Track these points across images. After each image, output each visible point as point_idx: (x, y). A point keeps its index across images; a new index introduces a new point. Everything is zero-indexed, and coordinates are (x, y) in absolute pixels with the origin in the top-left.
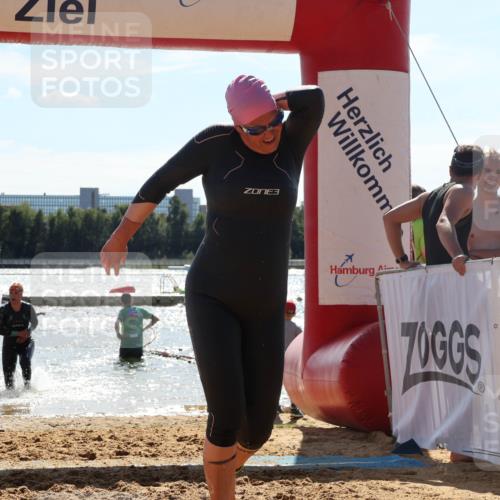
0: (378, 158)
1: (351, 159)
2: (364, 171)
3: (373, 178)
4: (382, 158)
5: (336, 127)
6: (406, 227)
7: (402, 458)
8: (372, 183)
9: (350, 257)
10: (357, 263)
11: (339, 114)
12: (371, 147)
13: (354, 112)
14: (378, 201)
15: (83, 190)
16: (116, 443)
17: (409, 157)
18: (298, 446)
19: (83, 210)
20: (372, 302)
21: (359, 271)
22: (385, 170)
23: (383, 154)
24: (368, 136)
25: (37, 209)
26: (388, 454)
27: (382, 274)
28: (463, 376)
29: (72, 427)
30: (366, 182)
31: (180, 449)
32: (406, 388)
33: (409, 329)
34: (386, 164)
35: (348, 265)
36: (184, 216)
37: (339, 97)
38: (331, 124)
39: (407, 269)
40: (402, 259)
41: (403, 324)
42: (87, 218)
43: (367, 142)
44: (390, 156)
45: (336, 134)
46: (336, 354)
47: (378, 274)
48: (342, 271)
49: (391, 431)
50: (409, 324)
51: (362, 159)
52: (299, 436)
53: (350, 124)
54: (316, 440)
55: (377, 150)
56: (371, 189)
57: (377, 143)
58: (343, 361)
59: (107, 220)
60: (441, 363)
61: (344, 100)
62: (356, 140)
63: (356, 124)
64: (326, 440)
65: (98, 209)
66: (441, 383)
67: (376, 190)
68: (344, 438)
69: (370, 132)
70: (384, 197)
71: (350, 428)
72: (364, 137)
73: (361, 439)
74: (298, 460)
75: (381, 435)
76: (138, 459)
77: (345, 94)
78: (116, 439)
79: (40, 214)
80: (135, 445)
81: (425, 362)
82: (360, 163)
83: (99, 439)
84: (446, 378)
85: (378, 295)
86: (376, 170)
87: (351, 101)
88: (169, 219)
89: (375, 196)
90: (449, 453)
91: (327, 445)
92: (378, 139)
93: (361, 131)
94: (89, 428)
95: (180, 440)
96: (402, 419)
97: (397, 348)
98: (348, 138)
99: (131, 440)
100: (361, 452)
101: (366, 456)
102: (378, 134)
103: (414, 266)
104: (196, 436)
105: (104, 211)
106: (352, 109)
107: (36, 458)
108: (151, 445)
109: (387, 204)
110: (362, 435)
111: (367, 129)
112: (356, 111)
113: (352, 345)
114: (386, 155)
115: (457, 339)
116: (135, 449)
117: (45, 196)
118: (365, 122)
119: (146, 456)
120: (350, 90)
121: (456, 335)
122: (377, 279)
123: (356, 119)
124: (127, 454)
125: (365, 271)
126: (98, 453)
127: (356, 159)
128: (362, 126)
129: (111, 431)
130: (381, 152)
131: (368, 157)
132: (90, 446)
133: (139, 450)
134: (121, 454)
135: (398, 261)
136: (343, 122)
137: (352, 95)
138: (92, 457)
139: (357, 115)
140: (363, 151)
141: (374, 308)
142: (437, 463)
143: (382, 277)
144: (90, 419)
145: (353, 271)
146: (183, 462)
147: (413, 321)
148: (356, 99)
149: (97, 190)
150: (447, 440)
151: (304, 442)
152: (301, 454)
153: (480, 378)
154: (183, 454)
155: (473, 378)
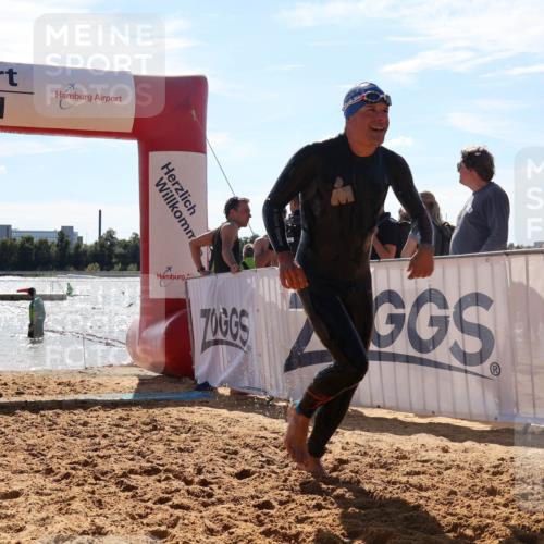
0: (187, 206)
1: (170, 207)
2: (178, 214)
3: (184, 219)
4: (190, 207)
5: (161, 187)
7: (200, 393)
8: (184, 222)
9: (169, 268)
10: (173, 272)
11: (162, 179)
12: (182, 200)
13: (172, 177)
14: (187, 233)
15: (2, 227)
16: (16, 387)
18: (135, 387)
20: (183, 296)
21: (175, 277)
22: (191, 214)
23: (190, 204)
24: (181, 193)
26: (192, 391)
27: (189, 279)
28: (238, 342)
30: (179, 221)
31: (58, 391)
32: (203, 350)
33: (205, 313)
34: (192, 211)
35: (168, 273)
36: (68, 243)
37: (163, 168)
38: (157, 185)
39: (204, 275)
40: (201, 269)
41: (202, 310)
42: (3, 244)
43: (180, 196)
44: (194, 206)
45: (161, 191)
46: (161, 328)
48: (164, 277)
49: (194, 377)
50: (205, 310)
51: (177, 207)
52: (136, 381)
53: (169, 185)
55: (186, 201)
56: (182, 226)
57: (187, 197)
58: (165, 334)
60: (225, 334)
61: (166, 170)
62: (173, 195)
63: (173, 185)
66: (224, 346)
67: (186, 226)
68: (164, 381)
69: (182, 190)
70: (191, 231)
72: (178, 193)
73: (175, 382)
74: (135, 395)
75: (187, 379)
76: (30, 396)
77: (166, 166)
78: (16, 384)
80: (29, 388)
81: (215, 333)
82: (175, 210)
83: (6, 384)
84: (228, 343)
85: (187, 292)
86: (186, 214)
87: (170, 171)
88: (57, 245)
89: (185, 230)
91: (154, 386)
92: (187, 194)
93: (176, 190)
95: (59, 384)
96: (201, 369)
97: (198, 325)
98: (168, 194)
99: (27, 385)
100: (175, 390)
101: (178, 393)
102: (187, 192)
103: (208, 273)
104: (69, 382)
105: (15, 240)
108: (40, 387)
109: (193, 235)
110: (176, 379)
111: (180, 188)
113: (170, 324)
114: (192, 205)
115: (235, 319)
116: (29, 390)
118: (179, 184)
119: (36, 395)
120: (169, 164)
121: (234, 316)
122: (186, 282)
123: (173, 182)
124: (23, 393)
125: (179, 277)
126: (4, 393)
127: (173, 207)
128: (177, 186)
129: (14, 379)
131: (181, 205)
133: (32, 391)
134: (19, 393)
135: (199, 271)
136: (165, 184)
137: (170, 167)
139: (174, 180)
140: (177, 202)
141: (184, 300)
142: (222, 396)
143: (189, 281)
145: (171, 277)
146: (60, 398)
147: (208, 308)
148: (173, 169)
149: (10, 226)
150: (228, 382)
151: (139, 384)
152: (137, 391)
153: (248, 343)
154: (60, 393)
155: (244, 342)
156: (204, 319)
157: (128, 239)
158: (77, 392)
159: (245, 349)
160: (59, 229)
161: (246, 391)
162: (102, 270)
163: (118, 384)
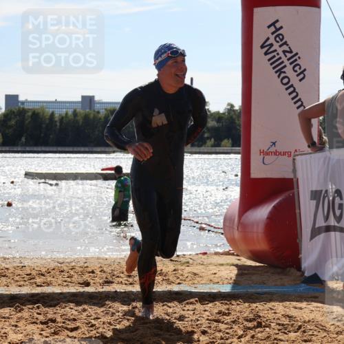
0: (296, 71)
1: (276, 72)
2: (285, 81)
3: (292, 86)
4: (299, 71)
5: (266, 49)
6: (315, 122)
7: (308, 287)
8: (292, 89)
9: (274, 143)
10: (279, 148)
11: (268, 39)
12: (291, 64)
13: (279, 37)
14: (295, 103)
15: (83, 97)
16: (104, 275)
17: (319, 71)
18: (234, 278)
19: (82, 112)
20: (291, 176)
21: (280, 154)
22: (301, 80)
23: (300, 68)
24: (289, 55)
25: (51, 111)
26: (298, 284)
27: (298, 155)
29: (74, 264)
30: (287, 89)
32: (312, 237)
33: (316, 195)
34: (302, 76)
35: (273, 149)
37: (269, 27)
38: (262, 47)
39: (316, 151)
40: (312, 144)
41: (312, 191)
42: (86, 117)
43: (288, 60)
44: (305, 70)
45: (266, 54)
46: (262, 213)
47: (295, 156)
48: (267, 154)
49: (301, 268)
50: (316, 191)
51: (284, 72)
52: (235, 271)
53: (276, 46)
54: (246, 274)
55: (295, 65)
56: (290, 94)
57: (296, 60)
58: (268, 218)
59: (100, 119)
60: (339, 219)
61: (273, 29)
62: (280, 58)
63: (280, 46)
64: (254, 274)
65: (94, 111)
66: (338, 233)
67: (294, 94)
68: (267, 272)
69: (291, 52)
70: (300, 100)
71: (271, 266)
72: (286, 56)
73: (279, 274)
74: (233, 288)
75: (293, 270)
76: (120, 286)
77: (273, 24)
78: (104, 272)
79: (53, 114)
80: (118, 277)
81: (327, 218)
82: (283, 75)
83: (93, 272)
84: (342, 230)
85: (294, 171)
86: (294, 80)
87: (277, 30)
89: (293, 99)
92: (296, 57)
93: (284, 52)
94: (86, 265)
96: (308, 260)
97: (307, 208)
98: (274, 56)
99: (115, 273)
100: (279, 282)
101: (283, 285)
102: (297, 54)
103: (321, 149)
104: (162, 270)
105: (98, 112)
106: (278, 36)
107: (48, 285)
108: (129, 276)
109: (302, 105)
110: (279, 270)
111: (288, 50)
112: (281, 37)
113: (274, 207)
114: (302, 69)
116: (118, 279)
117: (56, 102)
118: (288, 45)
119: (126, 284)
120: (277, 21)
122: (294, 159)
123: (281, 43)
124: (112, 282)
125: (284, 154)
126: (92, 282)
127: (280, 72)
128: (285, 48)
129: (101, 267)
130: (298, 67)
131: (289, 70)
132: (86, 277)
133: (121, 280)
134: (108, 282)
135: (309, 146)
136: (271, 45)
137: (278, 25)
138: (87, 284)
139: (282, 40)
140: (285, 66)
141: (291, 180)
143: (297, 158)
144: (87, 259)
145: (276, 153)
147: (319, 189)
148: (281, 28)
149: (93, 97)
151: (237, 275)
152: (236, 283)
156: (314, 202)
157: (222, 111)
163: (215, 274)
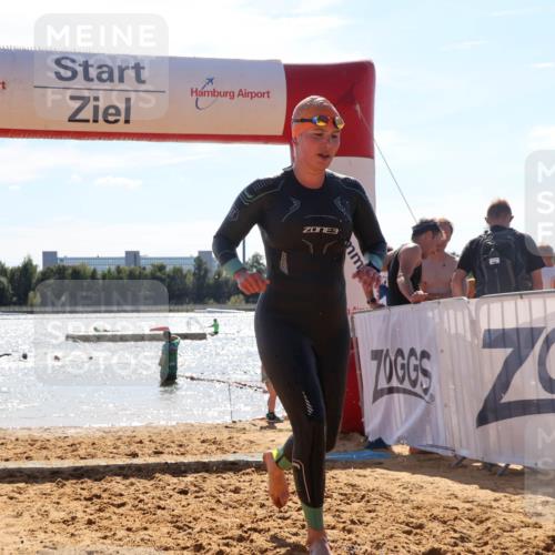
7: (372, 453)
14: (352, 257)
15: (127, 253)
16: (153, 445)
19: (127, 268)
25: (92, 267)
26: (362, 450)
27: (356, 313)
28: (418, 390)
29: (120, 433)
31: (202, 449)
32: (375, 400)
33: (376, 355)
36: (206, 271)
40: (372, 301)
41: (372, 351)
42: (131, 273)
47: (353, 313)
49: (364, 432)
50: (377, 351)
59: (146, 274)
60: (402, 380)
65: (140, 267)
66: (401, 395)
67: (351, 248)
70: (356, 254)
75: (356, 435)
76: (171, 457)
78: (154, 442)
79: (94, 271)
80: (168, 447)
81: (389, 379)
83: (141, 442)
84: (405, 391)
88: (194, 274)
89: (349, 253)
90: (408, 448)
94: (133, 434)
95: (203, 442)
96: (372, 423)
97: (367, 369)
99: (165, 443)
101: (345, 451)
103: (380, 306)
104: (215, 439)
105: (144, 269)
107: (93, 457)
108: (181, 446)
109: (359, 259)
115: (413, 361)
116: (168, 449)
117: (98, 258)
119: (177, 454)
121: (413, 358)
122: (352, 317)
124: (162, 453)
126: (140, 453)
129: (150, 436)
132: (134, 448)
133: (172, 450)
134: (158, 453)
135: (369, 303)
138: (135, 455)
142: (398, 456)
144: (135, 427)
146: (205, 459)
147: (380, 348)
149: (138, 252)
150: (407, 439)
153: (431, 391)
154: (205, 452)
155: (426, 391)
156: (375, 363)
158: (224, 451)
159: (427, 398)
160: (196, 255)
161: (429, 449)
162: (247, 302)
163: (273, 441)
